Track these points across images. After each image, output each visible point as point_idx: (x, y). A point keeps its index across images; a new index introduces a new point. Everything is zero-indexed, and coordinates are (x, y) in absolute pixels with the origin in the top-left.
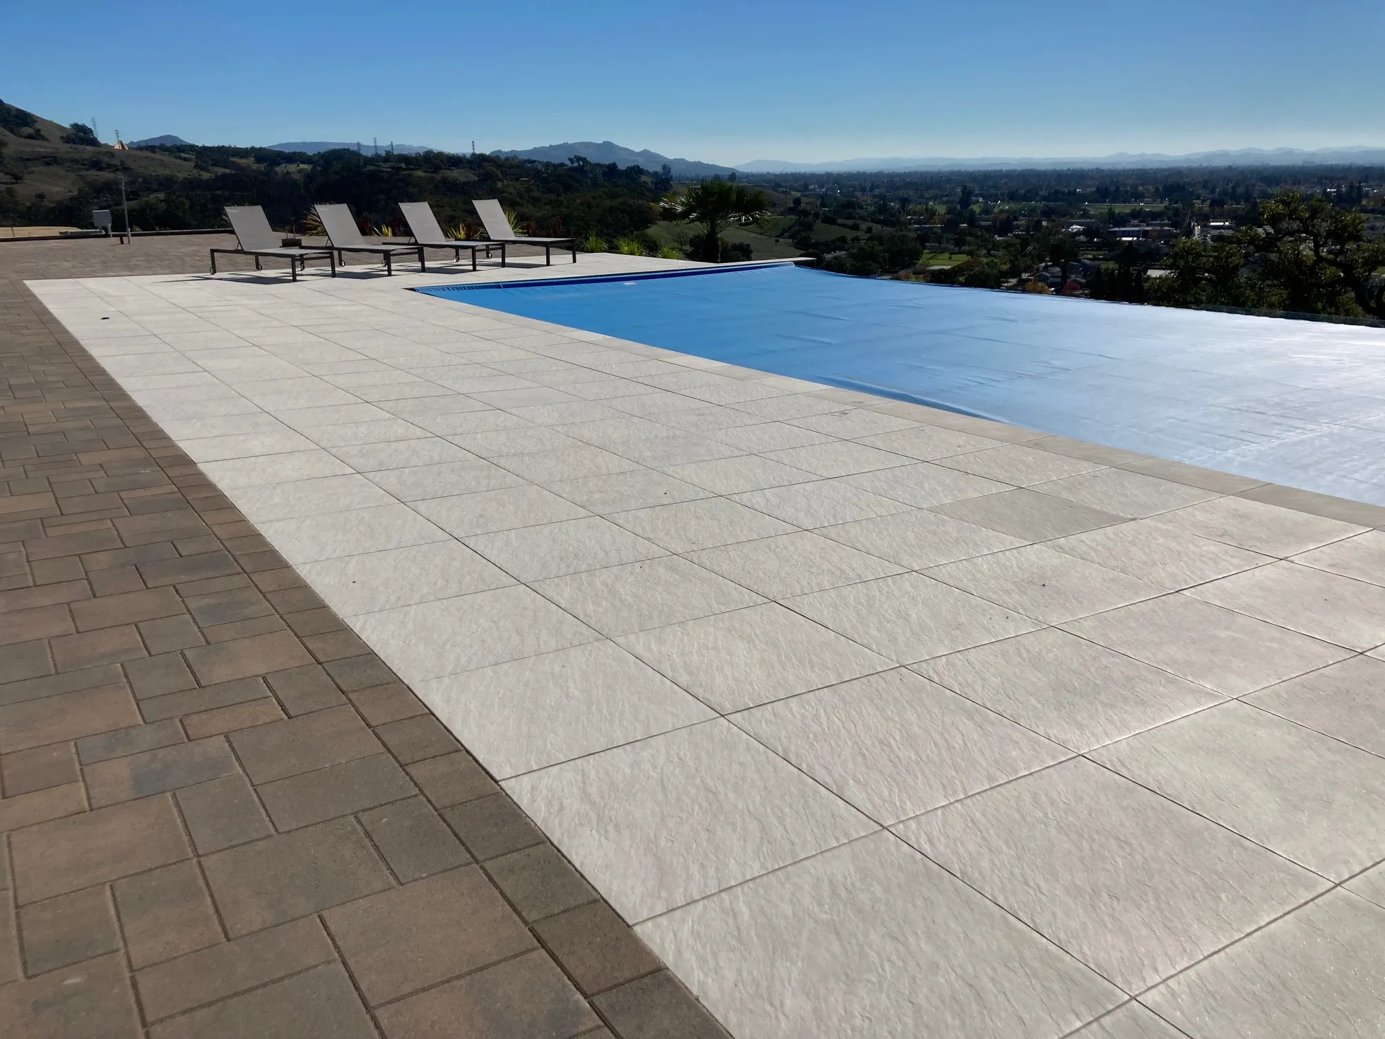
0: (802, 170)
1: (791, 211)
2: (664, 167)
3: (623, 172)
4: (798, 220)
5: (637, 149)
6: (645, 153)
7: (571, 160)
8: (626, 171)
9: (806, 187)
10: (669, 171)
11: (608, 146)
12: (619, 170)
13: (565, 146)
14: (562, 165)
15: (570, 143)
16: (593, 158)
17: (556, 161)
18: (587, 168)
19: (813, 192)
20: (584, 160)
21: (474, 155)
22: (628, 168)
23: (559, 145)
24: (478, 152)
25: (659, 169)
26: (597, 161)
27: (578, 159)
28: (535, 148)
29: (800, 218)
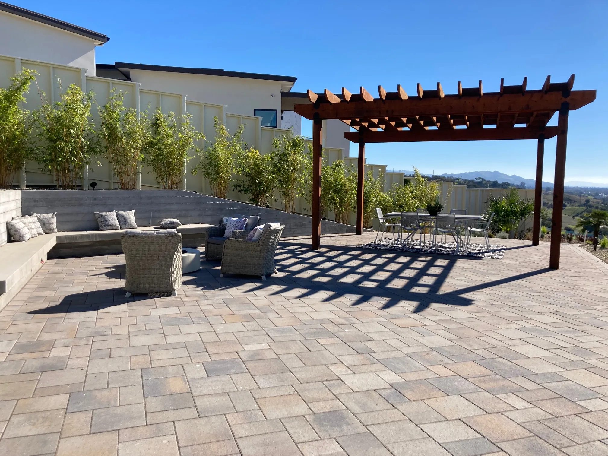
0: (596, 186)
1: (584, 205)
2: (522, 183)
3: (500, 184)
4: (586, 209)
5: (510, 174)
6: (514, 176)
7: (477, 179)
8: (502, 184)
9: (597, 194)
10: (524, 185)
11: (496, 173)
12: (498, 184)
13: (476, 173)
14: (472, 181)
15: (478, 171)
16: (487, 178)
17: (470, 179)
18: (484, 182)
19: (600, 197)
20: (483, 179)
21: (433, 176)
22: (503, 183)
23: (474, 172)
24: (435, 174)
25: (519, 184)
26: (488, 180)
27: (480, 178)
28: (462, 173)
29: (588, 208)
